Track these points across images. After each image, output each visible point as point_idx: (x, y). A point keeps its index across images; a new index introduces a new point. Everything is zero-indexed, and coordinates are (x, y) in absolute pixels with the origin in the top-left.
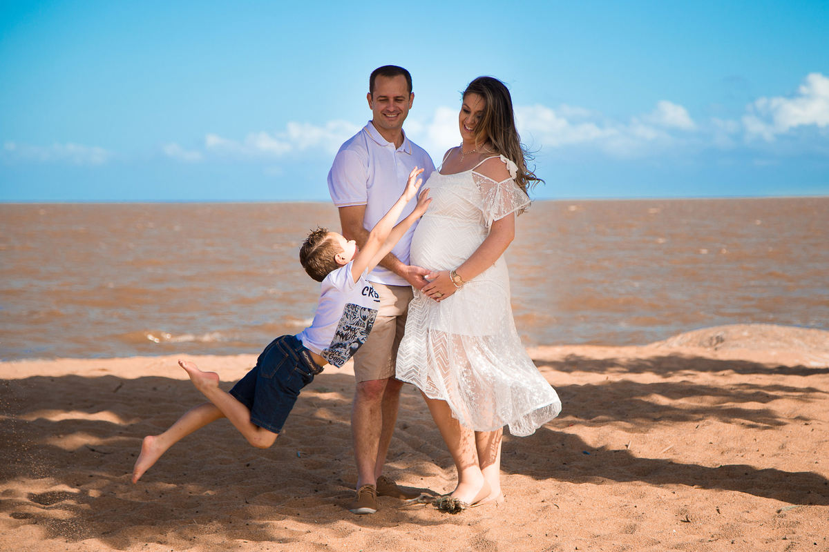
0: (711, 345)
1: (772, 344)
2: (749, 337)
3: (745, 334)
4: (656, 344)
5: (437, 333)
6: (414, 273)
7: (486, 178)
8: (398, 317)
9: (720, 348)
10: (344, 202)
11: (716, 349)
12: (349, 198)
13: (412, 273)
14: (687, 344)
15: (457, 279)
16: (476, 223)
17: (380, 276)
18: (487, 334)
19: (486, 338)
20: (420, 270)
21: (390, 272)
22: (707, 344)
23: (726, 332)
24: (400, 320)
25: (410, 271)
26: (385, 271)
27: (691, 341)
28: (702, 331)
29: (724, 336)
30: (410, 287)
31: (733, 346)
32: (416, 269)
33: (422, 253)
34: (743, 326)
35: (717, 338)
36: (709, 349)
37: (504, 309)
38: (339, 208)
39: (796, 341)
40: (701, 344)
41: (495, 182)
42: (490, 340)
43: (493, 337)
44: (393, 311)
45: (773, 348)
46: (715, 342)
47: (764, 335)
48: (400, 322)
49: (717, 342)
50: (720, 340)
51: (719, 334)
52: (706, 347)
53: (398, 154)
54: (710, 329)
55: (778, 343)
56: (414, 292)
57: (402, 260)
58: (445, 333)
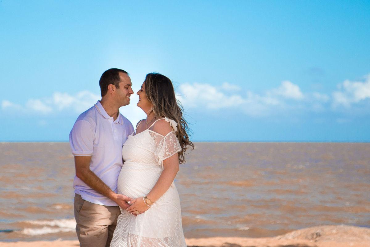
0: (312, 238)
1: (351, 238)
2: (336, 234)
3: (334, 231)
4: (279, 237)
5: (133, 236)
6: (120, 199)
7: (157, 134)
8: (109, 226)
9: (318, 240)
10: (79, 153)
11: (316, 241)
12: (82, 150)
13: (119, 199)
14: (298, 237)
15: (149, 202)
16: (156, 166)
17: (99, 200)
18: (166, 236)
19: (166, 239)
20: (124, 197)
21: (105, 197)
22: (310, 237)
23: (322, 230)
24: (111, 228)
25: (118, 198)
26: (103, 196)
27: (300, 235)
28: (307, 229)
29: (321, 233)
30: (118, 206)
31: (327, 239)
32: (122, 197)
33: (125, 186)
34: (332, 227)
35: (317, 234)
36: (311, 241)
37: (177, 220)
38: (75, 156)
39: (366, 237)
40: (306, 238)
41: (163, 136)
42: (169, 240)
43: (170, 238)
44: (108, 222)
45: (352, 241)
46: (315, 236)
47: (346, 233)
48: (111, 229)
49: (317, 236)
50: (318, 235)
51: (318, 231)
52: (310, 240)
53: (114, 125)
54: (312, 228)
55: (354, 238)
56: (121, 210)
57: (113, 190)
58: (137, 236)
